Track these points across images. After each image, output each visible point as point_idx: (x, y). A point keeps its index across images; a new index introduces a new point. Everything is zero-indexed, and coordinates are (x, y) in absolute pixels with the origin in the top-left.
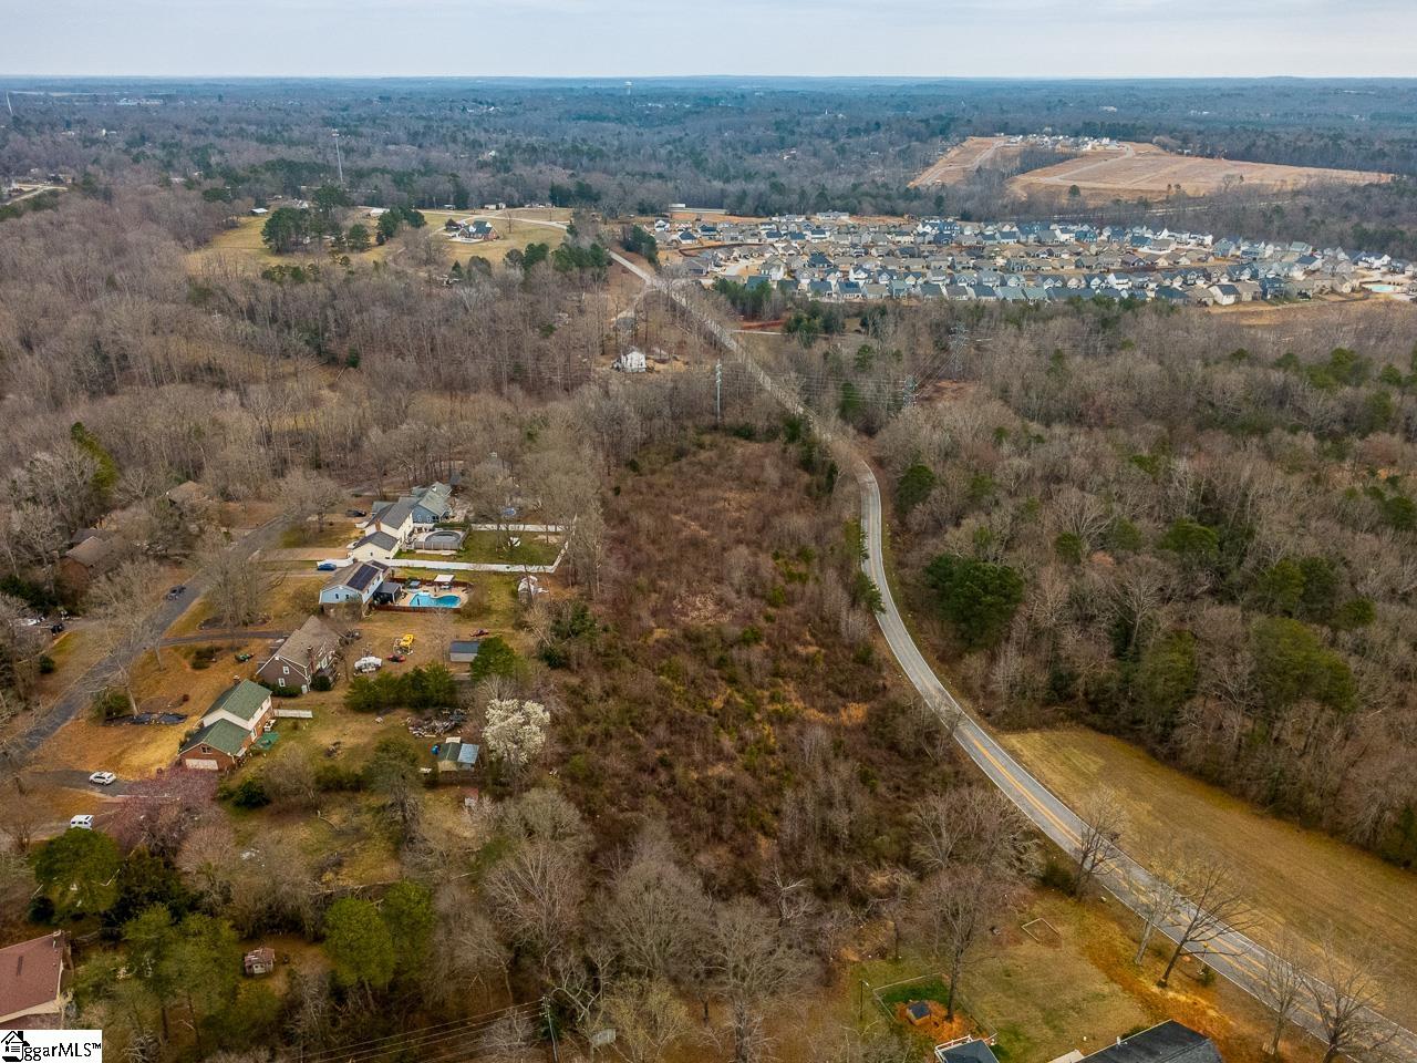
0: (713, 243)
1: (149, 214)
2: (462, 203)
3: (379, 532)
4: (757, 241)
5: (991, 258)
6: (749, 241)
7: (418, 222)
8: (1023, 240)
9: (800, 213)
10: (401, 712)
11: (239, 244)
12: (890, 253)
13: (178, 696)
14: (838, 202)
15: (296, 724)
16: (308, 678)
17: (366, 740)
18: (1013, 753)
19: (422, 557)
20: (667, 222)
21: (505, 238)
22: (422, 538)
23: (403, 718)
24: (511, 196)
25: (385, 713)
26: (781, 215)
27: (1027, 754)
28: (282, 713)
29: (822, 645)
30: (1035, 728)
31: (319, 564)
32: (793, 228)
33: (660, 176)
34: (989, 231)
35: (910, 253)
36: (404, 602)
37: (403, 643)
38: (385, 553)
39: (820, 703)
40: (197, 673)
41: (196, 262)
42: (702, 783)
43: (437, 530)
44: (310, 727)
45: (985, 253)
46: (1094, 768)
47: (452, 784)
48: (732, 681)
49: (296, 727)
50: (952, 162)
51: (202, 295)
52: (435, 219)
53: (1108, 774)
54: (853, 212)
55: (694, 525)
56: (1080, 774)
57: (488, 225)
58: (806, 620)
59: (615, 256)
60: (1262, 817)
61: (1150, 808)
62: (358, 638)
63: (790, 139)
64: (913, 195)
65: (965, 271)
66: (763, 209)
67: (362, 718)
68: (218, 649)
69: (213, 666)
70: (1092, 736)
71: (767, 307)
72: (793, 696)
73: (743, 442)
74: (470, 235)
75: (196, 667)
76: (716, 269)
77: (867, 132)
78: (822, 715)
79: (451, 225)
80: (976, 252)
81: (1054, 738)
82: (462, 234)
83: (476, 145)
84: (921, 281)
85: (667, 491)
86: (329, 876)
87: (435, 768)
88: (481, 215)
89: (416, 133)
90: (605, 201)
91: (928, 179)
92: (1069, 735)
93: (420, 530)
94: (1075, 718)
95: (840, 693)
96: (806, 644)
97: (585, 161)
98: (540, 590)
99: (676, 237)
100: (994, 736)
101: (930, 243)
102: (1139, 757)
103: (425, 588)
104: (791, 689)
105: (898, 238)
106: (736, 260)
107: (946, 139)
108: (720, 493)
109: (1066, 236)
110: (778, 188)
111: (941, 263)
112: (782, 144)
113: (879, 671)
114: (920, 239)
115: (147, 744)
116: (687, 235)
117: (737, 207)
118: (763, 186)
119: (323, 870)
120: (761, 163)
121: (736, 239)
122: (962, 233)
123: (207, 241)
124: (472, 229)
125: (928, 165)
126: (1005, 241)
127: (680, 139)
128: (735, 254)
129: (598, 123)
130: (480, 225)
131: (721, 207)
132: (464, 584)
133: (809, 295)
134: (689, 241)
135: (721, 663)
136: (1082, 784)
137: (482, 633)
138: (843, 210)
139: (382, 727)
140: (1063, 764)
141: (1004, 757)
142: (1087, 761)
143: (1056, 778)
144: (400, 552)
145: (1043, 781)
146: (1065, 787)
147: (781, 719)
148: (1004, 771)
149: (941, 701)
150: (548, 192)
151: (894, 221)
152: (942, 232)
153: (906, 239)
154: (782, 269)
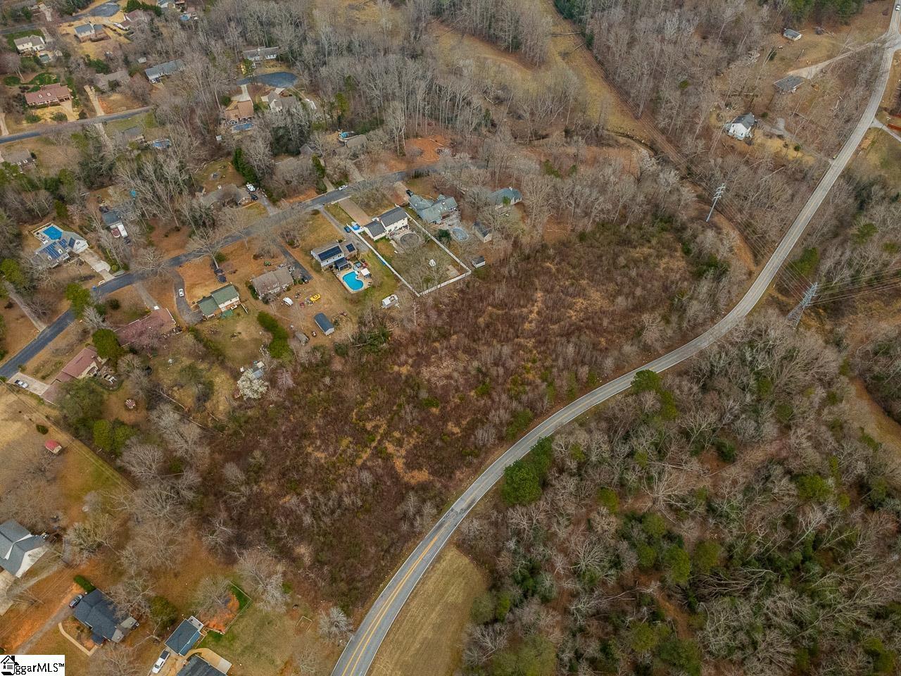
10: (269, 336)
13: (236, 268)
15: (239, 313)
16: (264, 294)
17: (247, 339)
18: (439, 559)
22: (403, 233)
23: (267, 338)
25: (267, 331)
28: (242, 304)
29: (462, 432)
30: (473, 558)
36: (341, 274)
37: (312, 299)
39: (411, 458)
40: (253, 259)
42: (308, 455)
44: (243, 317)
56: (442, 595)
61: (430, 637)
72: (407, 446)
81: (469, 570)
86: (175, 388)
87: (244, 372)
92: (477, 576)
96: (458, 424)
100: (449, 543)
103: (362, 269)
104: (412, 441)
119: (176, 385)
137: (343, 315)
139: (258, 337)
140: (447, 584)
141: (432, 555)
142: (456, 594)
143: (430, 586)
144: (385, 237)
145: (423, 582)
146: (424, 593)
147: (379, 453)
148: (419, 560)
149: (464, 505)
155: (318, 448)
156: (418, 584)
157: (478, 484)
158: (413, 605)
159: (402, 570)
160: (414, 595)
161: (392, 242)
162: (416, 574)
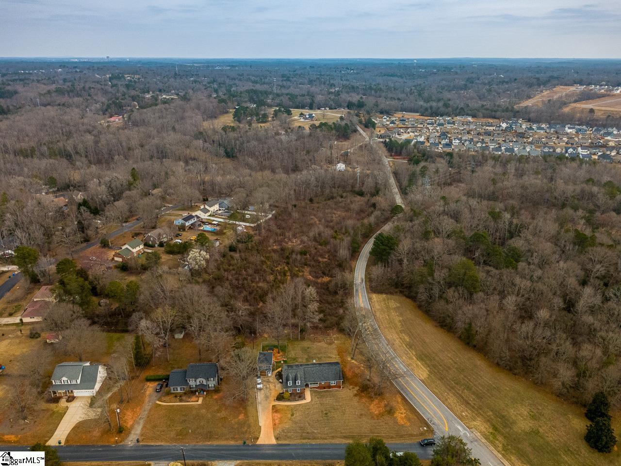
0: (403, 126)
1: (198, 107)
2: (311, 108)
3: (205, 208)
4: (422, 126)
5: (527, 138)
6: (419, 126)
7: (289, 113)
8: (548, 131)
9: (449, 116)
10: (179, 255)
11: (226, 118)
12: (479, 134)
13: (123, 243)
14: (470, 112)
16: (158, 243)
17: (165, 260)
18: (370, 299)
19: (216, 217)
20: (388, 117)
21: (319, 120)
22: (220, 212)
23: (178, 257)
24: (331, 105)
25: (175, 255)
26: (442, 116)
29: (329, 259)
30: (386, 293)
32: (442, 121)
33: (399, 99)
34: (535, 127)
35: (488, 134)
36: (201, 228)
37: (192, 238)
38: (204, 214)
41: (206, 125)
43: (226, 211)
45: (525, 136)
46: (394, 306)
48: (288, 263)
50: (543, 97)
51: (200, 135)
52: (296, 112)
53: (396, 309)
54: (474, 116)
55: (316, 219)
56: (388, 307)
57: (313, 115)
58: (329, 251)
59: (359, 128)
60: (436, 326)
62: (180, 235)
63: (470, 85)
64: (512, 110)
65: (509, 143)
66: (435, 113)
67: (167, 255)
68: (141, 233)
69: (137, 237)
70: (403, 298)
71: (404, 151)
72: (307, 271)
73: (358, 196)
74: (306, 119)
75: (133, 237)
76: (397, 136)
77: (507, 83)
78: (312, 278)
79: (302, 115)
80: (521, 135)
82: (303, 118)
83: (332, 85)
84: (484, 145)
85: (316, 209)
88: (311, 112)
89: (312, 80)
90: (367, 108)
91: (529, 103)
92: (396, 297)
93: (220, 210)
94: (402, 292)
95: (323, 273)
96: (324, 258)
97: (373, 92)
98: (245, 230)
99: (388, 123)
100: (368, 293)
101: (502, 130)
104: (308, 269)
105: (487, 128)
106: (409, 133)
107: (545, 86)
108: (335, 212)
109: (571, 130)
110: (446, 105)
111: (499, 139)
112: (465, 87)
114: (497, 129)
115: (109, 253)
116: (392, 122)
117: (424, 112)
118: (441, 104)
120: (447, 95)
121: (414, 125)
122: (521, 127)
124: (307, 116)
125: (529, 97)
126: (539, 131)
127: (420, 85)
128: (409, 131)
129: (392, 78)
130: (310, 115)
131: (417, 112)
132: (221, 226)
133: (428, 147)
134: (392, 125)
135: (288, 258)
136: (385, 310)
137: (217, 239)
138: (468, 115)
139: (171, 258)
141: (366, 299)
143: (378, 307)
144: (211, 215)
147: (295, 276)
149: (360, 281)
150: (347, 104)
151: (491, 121)
152: (511, 126)
153: (491, 128)
154: (423, 137)
157: (358, 273)
158: (378, 314)
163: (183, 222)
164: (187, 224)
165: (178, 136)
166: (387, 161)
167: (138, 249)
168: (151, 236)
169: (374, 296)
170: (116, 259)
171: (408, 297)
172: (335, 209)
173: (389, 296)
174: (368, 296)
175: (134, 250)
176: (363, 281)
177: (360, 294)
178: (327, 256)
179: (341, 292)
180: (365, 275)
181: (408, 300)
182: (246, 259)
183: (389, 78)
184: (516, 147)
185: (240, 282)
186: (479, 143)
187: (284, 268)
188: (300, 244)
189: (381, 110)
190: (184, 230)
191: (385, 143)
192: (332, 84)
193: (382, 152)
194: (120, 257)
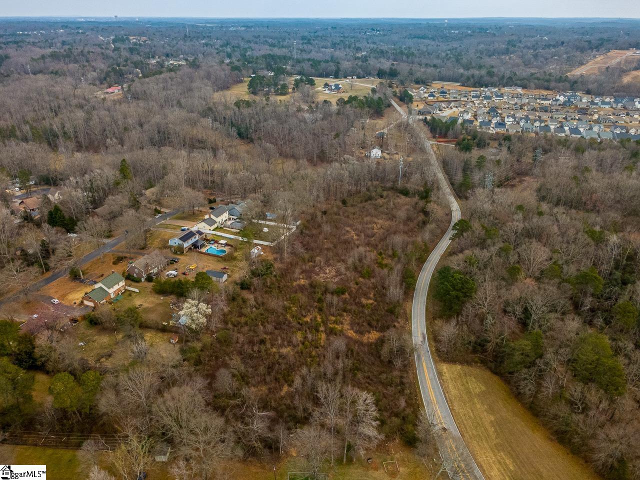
0: (444, 99)
1: (208, 76)
2: (336, 76)
3: (210, 218)
4: (466, 99)
5: (591, 115)
6: (462, 99)
7: (312, 83)
8: (614, 106)
9: (495, 87)
10: (172, 296)
11: (241, 89)
12: (534, 109)
13: (101, 274)
14: (519, 82)
15: (130, 293)
16: (145, 276)
17: (151, 306)
18: (440, 374)
19: (225, 231)
20: (425, 88)
21: (347, 92)
22: (229, 223)
23: (170, 299)
24: (359, 73)
25: (167, 296)
26: (486, 87)
27: (447, 376)
28: (129, 288)
29: (376, 301)
30: (461, 363)
31: (182, 228)
32: (488, 94)
33: (435, 66)
34: (597, 100)
35: (545, 109)
36: (204, 250)
37: (191, 267)
38: (209, 227)
39: (356, 328)
40: (113, 266)
41: (217, 96)
43: (237, 220)
44: (136, 296)
45: (588, 112)
46: (477, 391)
47: (171, 332)
48: (320, 310)
49: (130, 295)
50: (597, 63)
51: (208, 111)
52: (319, 81)
53: (482, 396)
54: (524, 87)
55: (353, 233)
56: (468, 392)
57: (340, 86)
58: (375, 287)
59: (393, 103)
61: (493, 419)
62: (176, 262)
63: (511, 49)
64: (566, 79)
65: (572, 121)
66: (479, 84)
67: (156, 296)
68: (126, 257)
69: (120, 264)
70: (488, 374)
71: (451, 132)
72: (346, 323)
73: (402, 197)
74: (331, 90)
75: (114, 263)
76: (438, 112)
77: (554, 46)
78: (354, 334)
79: (326, 85)
80: (583, 111)
81: (467, 370)
82: (329, 90)
83: (358, 49)
84: (543, 125)
85: (351, 216)
86: (103, 360)
87: (169, 323)
88: (337, 82)
89: (335, 44)
90: (400, 77)
91: (578, 72)
92: (476, 370)
93: (230, 219)
94: (483, 362)
95: (370, 325)
96: (368, 298)
97: (404, 57)
98: (262, 253)
99: (426, 95)
100: (435, 362)
101: (560, 105)
102: (505, 391)
103: (216, 245)
104: (348, 319)
105: (542, 102)
106: (451, 108)
107: (598, 51)
108: (376, 220)
110: (490, 74)
111: (559, 116)
112: (507, 52)
113: (397, 318)
114: (554, 103)
115: (78, 291)
116: (432, 95)
117: (466, 82)
118: (483, 72)
119: (103, 357)
120: (488, 61)
121: (456, 98)
122: (581, 101)
123: (228, 88)
124: (333, 87)
125: (581, 64)
126: (603, 106)
127: (456, 48)
128: (451, 105)
129: (422, 40)
130: (337, 86)
131: (457, 81)
132: (232, 246)
133: (478, 128)
134: (432, 98)
135: (320, 300)
136: (465, 397)
137: (225, 268)
138: (516, 85)
139: (161, 302)
140: (463, 385)
141: (434, 374)
142: (476, 387)
143: (453, 392)
144: (217, 228)
145: (446, 391)
146: (455, 398)
147: (331, 332)
148: (429, 382)
149: (421, 339)
150: (377, 72)
151: (545, 93)
152: (569, 100)
153: (547, 102)
154: (470, 114)
155: (281, 346)
156: (445, 394)
157: (415, 325)
158: (456, 408)
159: (424, 392)
160: (450, 402)
161: (225, 228)
162: (437, 390)
163: (181, 242)
164: (186, 245)
165: (184, 114)
166: (430, 144)
167: (116, 287)
168: (135, 268)
169: (445, 367)
170: (86, 303)
171: (495, 372)
172: (376, 216)
173: (466, 368)
174: (437, 369)
175: (111, 291)
176: (424, 338)
177: (424, 364)
178: (372, 296)
179: (398, 363)
180: (427, 328)
181: (495, 378)
182: (263, 304)
183: (419, 41)
184: (582, 127)
185: (256, 348)
186: (537, 122)
187: (316, 317)
188: (336, 276)
189: (417, 79)
190: (182, 253)
191: (425, 120)
192: (359, 47)
193: (423, 133)
194: (91, 301)
